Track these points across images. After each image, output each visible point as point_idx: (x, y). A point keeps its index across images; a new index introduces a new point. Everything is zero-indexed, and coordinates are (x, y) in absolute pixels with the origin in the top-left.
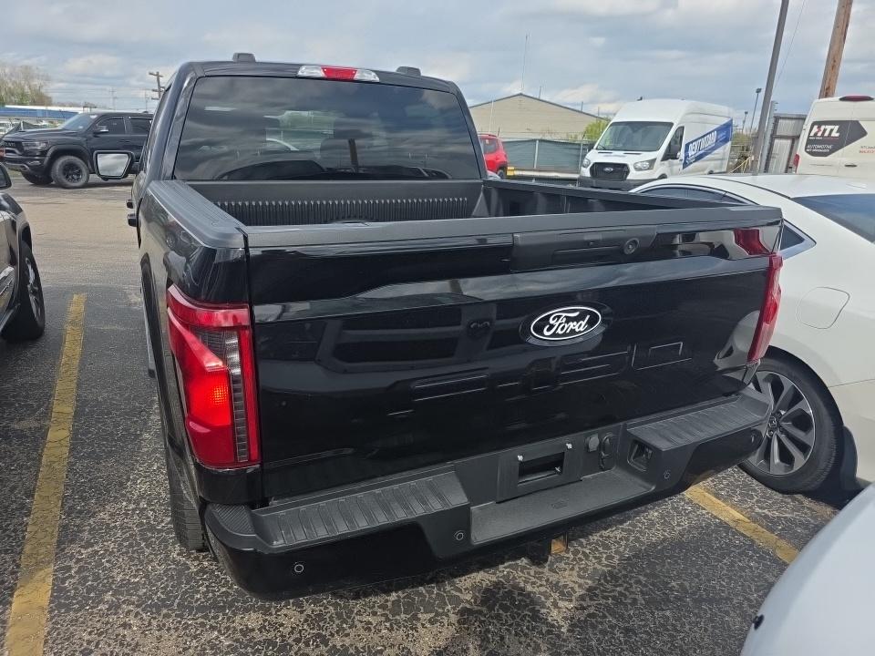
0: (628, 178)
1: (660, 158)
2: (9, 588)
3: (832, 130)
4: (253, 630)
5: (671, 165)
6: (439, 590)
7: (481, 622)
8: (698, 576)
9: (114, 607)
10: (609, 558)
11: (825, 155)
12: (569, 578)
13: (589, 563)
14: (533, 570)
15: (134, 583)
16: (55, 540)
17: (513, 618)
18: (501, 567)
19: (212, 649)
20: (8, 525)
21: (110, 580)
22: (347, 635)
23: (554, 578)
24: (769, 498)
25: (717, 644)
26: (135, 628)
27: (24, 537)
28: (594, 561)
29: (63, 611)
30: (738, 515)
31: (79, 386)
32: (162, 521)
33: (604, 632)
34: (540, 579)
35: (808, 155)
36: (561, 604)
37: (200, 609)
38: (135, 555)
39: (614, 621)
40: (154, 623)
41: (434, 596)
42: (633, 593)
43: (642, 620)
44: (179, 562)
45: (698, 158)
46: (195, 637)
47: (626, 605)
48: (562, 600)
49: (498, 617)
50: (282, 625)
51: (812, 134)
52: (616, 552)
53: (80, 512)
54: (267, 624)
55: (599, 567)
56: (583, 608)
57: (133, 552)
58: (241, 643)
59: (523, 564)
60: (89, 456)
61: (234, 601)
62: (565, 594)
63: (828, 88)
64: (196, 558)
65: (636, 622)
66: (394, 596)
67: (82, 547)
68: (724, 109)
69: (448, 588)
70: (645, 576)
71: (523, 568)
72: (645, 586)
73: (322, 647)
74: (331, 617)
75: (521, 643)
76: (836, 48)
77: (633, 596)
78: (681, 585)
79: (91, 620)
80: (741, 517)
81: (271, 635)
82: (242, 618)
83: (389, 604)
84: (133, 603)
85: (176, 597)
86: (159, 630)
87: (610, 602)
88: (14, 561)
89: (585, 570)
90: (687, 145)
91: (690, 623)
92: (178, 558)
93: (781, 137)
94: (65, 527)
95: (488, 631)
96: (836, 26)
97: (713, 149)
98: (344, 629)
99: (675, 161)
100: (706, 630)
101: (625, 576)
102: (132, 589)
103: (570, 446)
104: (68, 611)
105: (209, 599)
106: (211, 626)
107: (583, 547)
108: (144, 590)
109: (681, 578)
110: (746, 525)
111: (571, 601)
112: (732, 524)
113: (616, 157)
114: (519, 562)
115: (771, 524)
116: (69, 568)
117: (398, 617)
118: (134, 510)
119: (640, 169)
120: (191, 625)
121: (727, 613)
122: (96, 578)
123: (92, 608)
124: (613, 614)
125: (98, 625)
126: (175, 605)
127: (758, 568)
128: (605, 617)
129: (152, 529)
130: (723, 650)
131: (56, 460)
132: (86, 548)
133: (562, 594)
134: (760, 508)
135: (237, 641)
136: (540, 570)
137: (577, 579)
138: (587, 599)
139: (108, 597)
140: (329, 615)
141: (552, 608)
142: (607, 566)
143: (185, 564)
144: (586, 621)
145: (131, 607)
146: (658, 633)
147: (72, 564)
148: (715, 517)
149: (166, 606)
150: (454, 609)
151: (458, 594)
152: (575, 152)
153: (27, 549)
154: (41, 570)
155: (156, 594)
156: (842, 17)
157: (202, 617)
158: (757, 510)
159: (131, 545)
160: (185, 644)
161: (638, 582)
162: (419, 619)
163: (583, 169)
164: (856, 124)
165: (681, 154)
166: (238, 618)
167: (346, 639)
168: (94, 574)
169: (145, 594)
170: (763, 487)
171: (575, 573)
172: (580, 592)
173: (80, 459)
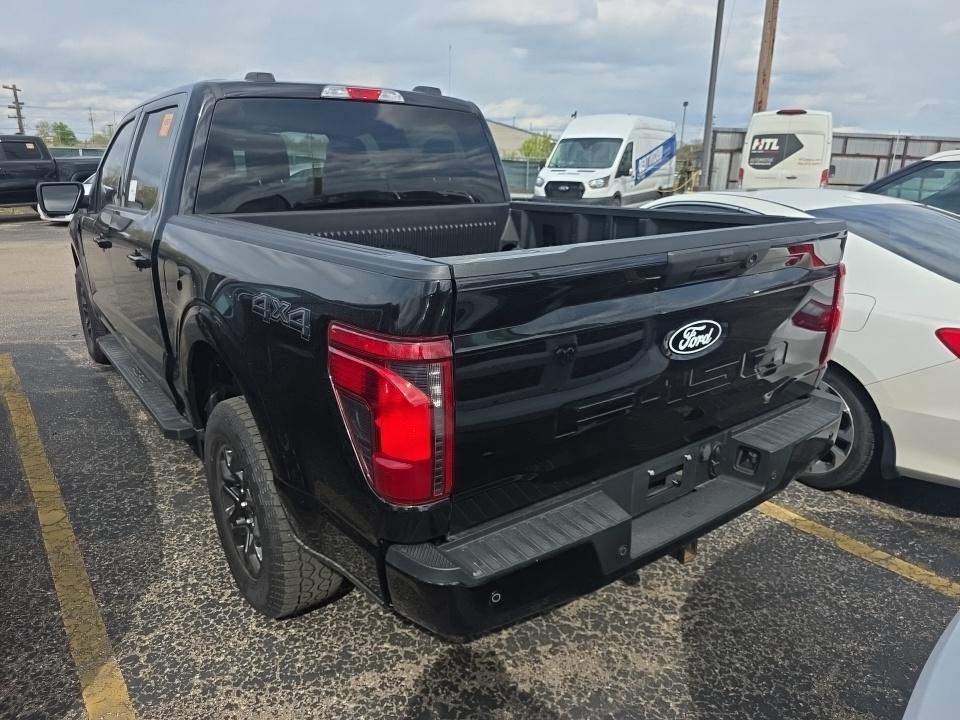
0: (584, 196)
1: (614, 175)
2: (72, 689)
3: (772, 144)
4: (374, 689)
5: (624, 182)
6: (547, 621)
7: (600, 645)
8: (779, 574)
9: (209, 690)
10: (695, 569)
11: (767, 167)
12: (665, 592)
13: (679, 576)
14: (630, 590)
15: (219, 663)
16: (104, 631)
17: (629, 637)
18: (599, 592)
19: (338, 714)
20: (37, 623)
21: (192, 663)
22: (474, 678)
23: (651, 595)
24: (814, 497)
25: (815, 631)
26: (243, 708)
27: (64, 633)
28: (682, 574)
29: (150, 703)
30: (794, 516)
31: (51, 460)
32: (223, 594)
33: (715, 637)
34: (640, 597)
35: (753, 169)
36: (667, 617)
37: (308, 677)
38: (208, 634)
39: (721, 626)
40: (262, 699)
41: (545, 628)
42: (728, 597)
43: (745, 621)
44: (261, 634)
45: (648, 174)
46: (315, 705)
47: (725, 609)
48: (666, 613)
49: (614, 638)
50: (402, 679)
51: (754, 148)
52: (700, 563)
53: (120, 597)
54: (386, 681)
55: (689, 579)
56: (689, 618)
57: (204, 630)
58: (367, 704)
59: (618, 586)
60: (102, 534)
61: (340, 663)
62: (669, 609)
63: (761, 102)
64: (280, 627)
65: (741, 624)
66: (505, 634)
67: (140, 633)
68: (668, 124)
69: (555, 618)
70: (733, 580)
71: (620, 590)
72: (736, 590)
73: (453, 694)
74: (450, 663)
75: (644, 658)
76: (765, 61)
77: (728, 601)
78: (767, 585)
79: (188, 707)
80: (797, 516)
81: (395, 691)
82: (357, 679)
83: (504, 642)
84: (229, 683)
85: (275, 669)
86: (271, 705)
87: (710, 608)
88: (64, 660)
89: (677, 583)
90: (637, 161)
91: (787, 617)
92: (259, 630)
93: (721, 151)
94: (110, 616)
95: (609, 652)
96: (764, 42)
97: (660, 165)
98: (469, 673)
99: (628, 178)
100: (803, 621)
101: (716, 584)
102: (221, 668)
103: (689, 457)
104: (156, 701)
105: (313, 666)
106: (326, 692)
107: (667, 562)
108: (236, 668)
109: (765, 578)
110: (804, 523)
111: (675, 613)
112: (792, 524)
113: (570, 175)
114: (613, 584)
115: (825, 519)
116: (136, 659)
117: (517, 653)
118: (184, 587)
119: (594, 187)
120: (304, 694)
121: (815, 604)
122: (174, 664)
123: (184, 694)
124: (718, 619)
125: (200, 711)
126: (278, 677)
127: (827, 560)
128: (710, 623)
129: (214, 604)
130: (823, 636)
131: (63, 544)
132: (146, 635)
133: (664, 607)
134: (810, 506)
135: (361, 702)
136: (637, 589)
137: (673, 593)
138: (689, 609)
139: (196, 680)
140: (447, 662)
141: (661, 622)
142: (696, 576)
143: (268, 635)
144: (695, 630)
145: (228, 688)
146: (763, 630)
147: (137, 652)
148: (775, 520)
149: (268, 680)
150: (569, 637)
151: (567, 623)
152: (521, 171)
153: (74, 644)
154: (103, 664)
155: (251, 669)
156: (769, 31)
157: (313, 685)
158: (809, 508)
159: (197, 624)
160: (306, 714)
161: (729, 587)
162: (539, 652)
163: (536, 188)
164: (793, 137)
165: (632, 170)
166: (352, 679)
167: (474, 682)
168: (168, 659)
169: (238, 671)
170: (805, 487)
171: (669, 588)
172: (680, 604)
173: (93, 539)
